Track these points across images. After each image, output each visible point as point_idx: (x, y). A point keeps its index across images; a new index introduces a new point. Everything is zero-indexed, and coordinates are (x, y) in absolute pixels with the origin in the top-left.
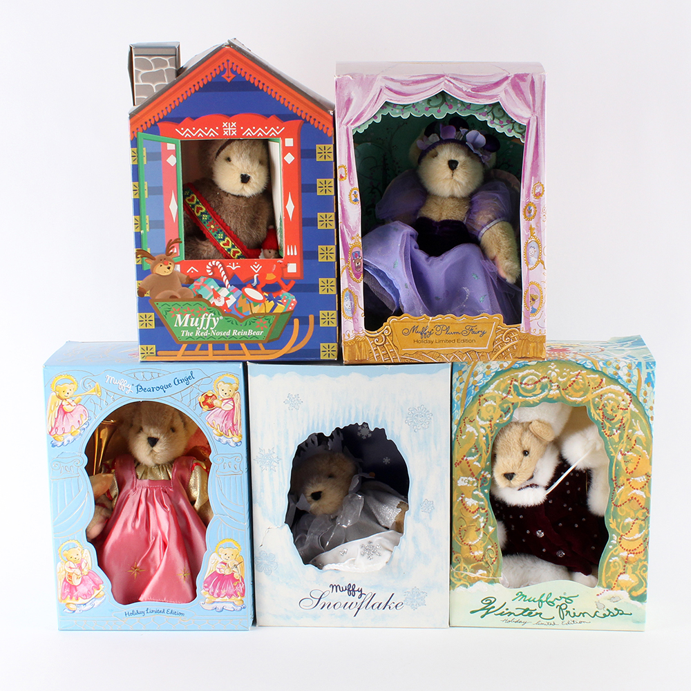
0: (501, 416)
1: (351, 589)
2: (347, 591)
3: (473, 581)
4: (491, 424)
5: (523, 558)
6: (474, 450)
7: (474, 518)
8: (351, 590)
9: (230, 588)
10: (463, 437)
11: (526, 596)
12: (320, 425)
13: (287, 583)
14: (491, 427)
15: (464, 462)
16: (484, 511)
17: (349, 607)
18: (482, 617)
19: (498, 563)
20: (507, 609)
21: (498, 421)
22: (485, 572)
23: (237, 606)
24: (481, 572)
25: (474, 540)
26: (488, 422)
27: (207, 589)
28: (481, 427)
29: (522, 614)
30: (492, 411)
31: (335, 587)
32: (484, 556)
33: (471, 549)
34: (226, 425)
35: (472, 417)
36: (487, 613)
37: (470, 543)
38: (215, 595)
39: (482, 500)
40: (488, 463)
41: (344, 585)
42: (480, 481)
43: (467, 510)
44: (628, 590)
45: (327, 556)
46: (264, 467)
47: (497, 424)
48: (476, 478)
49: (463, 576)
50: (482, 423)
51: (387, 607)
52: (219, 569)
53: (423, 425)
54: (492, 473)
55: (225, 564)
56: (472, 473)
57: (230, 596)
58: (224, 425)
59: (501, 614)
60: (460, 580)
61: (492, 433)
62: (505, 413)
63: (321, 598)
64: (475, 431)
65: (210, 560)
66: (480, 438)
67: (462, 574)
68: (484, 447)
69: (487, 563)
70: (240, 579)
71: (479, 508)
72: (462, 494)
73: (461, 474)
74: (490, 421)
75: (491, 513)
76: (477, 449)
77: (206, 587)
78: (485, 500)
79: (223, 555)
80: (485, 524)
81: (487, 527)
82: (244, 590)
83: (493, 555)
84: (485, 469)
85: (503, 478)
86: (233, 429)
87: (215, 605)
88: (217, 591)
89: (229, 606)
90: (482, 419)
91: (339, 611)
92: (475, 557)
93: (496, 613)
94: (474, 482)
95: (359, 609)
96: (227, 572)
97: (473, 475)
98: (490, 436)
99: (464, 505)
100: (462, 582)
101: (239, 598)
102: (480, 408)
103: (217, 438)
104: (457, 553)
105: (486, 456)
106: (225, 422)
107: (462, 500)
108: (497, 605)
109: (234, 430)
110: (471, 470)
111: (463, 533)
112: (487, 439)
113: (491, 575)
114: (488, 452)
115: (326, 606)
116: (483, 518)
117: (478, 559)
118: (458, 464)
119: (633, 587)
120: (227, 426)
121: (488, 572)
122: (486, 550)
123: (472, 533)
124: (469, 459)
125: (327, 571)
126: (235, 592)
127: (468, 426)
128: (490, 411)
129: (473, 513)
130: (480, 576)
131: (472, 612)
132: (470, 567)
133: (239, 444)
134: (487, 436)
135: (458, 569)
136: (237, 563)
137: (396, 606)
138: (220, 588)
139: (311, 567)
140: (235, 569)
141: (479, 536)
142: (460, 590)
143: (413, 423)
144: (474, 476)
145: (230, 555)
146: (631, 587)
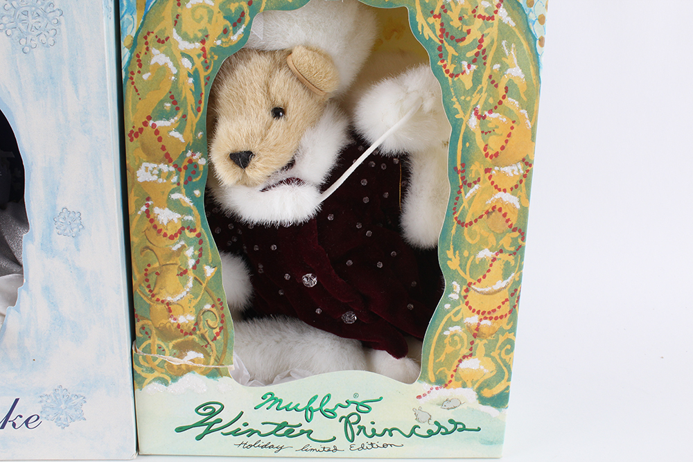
0: (225, 31)
3: (177, 373)
4: (203, 49)
5: (282, 325)
6: (168, 105)
7: (175, 248)
10: (146, 76)
11: (280, 401)
14: (205, 56)
15: (148, 130)
16: (193, 235)
18: (199, 438)
19: (226, 338)
20: (246, 425)
21: (219, 43)
22: (201, 356)
24: (192, 355)
25: (177, 292)
26: (198, 45)
28: (184, 55)
29: (274, 432)
30: (206, 19)
32: (196, 324)
33: (170, 311)
35: (163, 31)
36: (208, 431)
37: (169, 299)
39: (188, 211)
40: (200, 134)
42: (183, 173)
43: (159, 231)
44: (476, 386)
47: (216, 50)
48: (175, 166)
49: (157, 362)
50: (184, 45)
51: (9, 425)
53: (42, 37)
54: (207, 153)
56: (167, 156)
59: (236, 433)
60: (152, 370)
61: (207, 68)
62: (234, 25)
64: (171, 65)
66: (181, 81)
67: (155, 359)
68: (191, 100)
69: (203, 337)
71: (183, 228)
72: (148, 199)
73: (143, 156)
74: (203, 42)
75: (209, 239)
76: (175, 103)
78: (196, 211)
80: (198, 262)
81: (202, 268)
83: (215, 323)
84: (195, 147)
85: (230, 164)
90: (185, 37)
92: (179, 326)
93: (225, 431)
94: (170, 175)
97: (168, 159)
98: (203, 74)
99: (152, 221)
100: (156, 374)
102: (179, 10)
104: (144, 318)
105: (195, 119)
107: (147, 212)
108: (226, 417)
110: (163, 148)
111: (153, 278)
112: (196, 82)
113: (212, 360)
114: (199, 110)
116: (192, 249)
117: (185, 329)
118: (136, 135)
119: (485, 381)
121: (207, 355)
122: (200, 313)
123: (171, 278)
124: (160, 123)
127: (154, 51)
128: (202, 18)
129: (172, 238)
130: (190, 364)
131: (180, 430)
132: (171, 345)
134: (195, 75)
135: (148, 350)
137: (27, 422)
141: (184, 285)
142: (152, 390)
143: (16, 32)
144: (171, 161)
146: (481, 380)
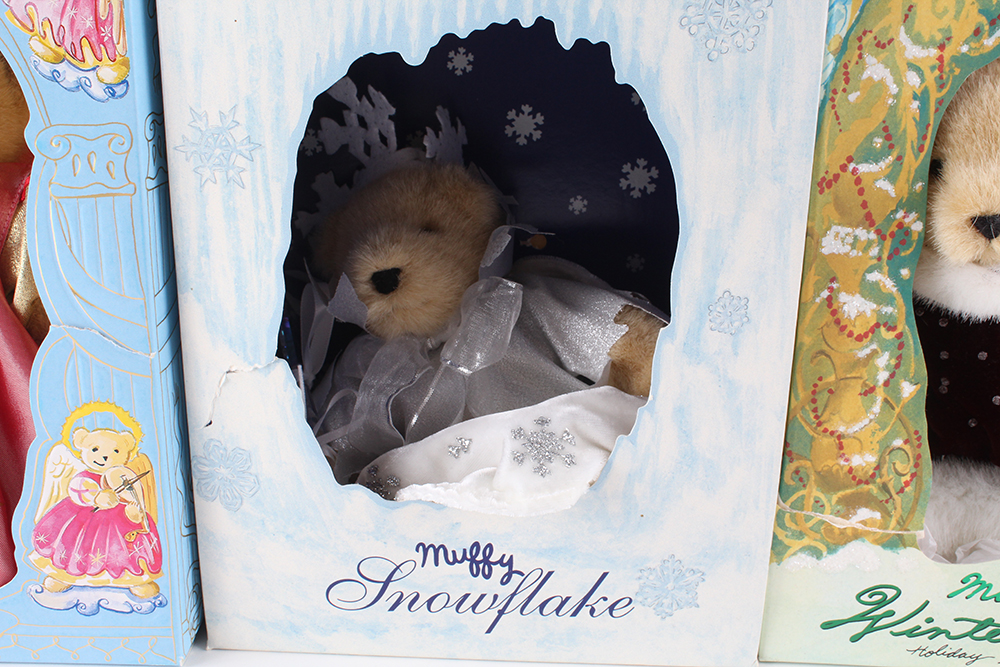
0: (977, 32)
1: (480, 557)
2: (467, 563)
3: (837, 540)
4: (941, 59)
6: (878, 142)
7: (862, 354)
8: (480, 559)
9: (115, 547)
10: (852, 97)
11: (989, 587)
12: (390, 25)
13: (288, 536)
14: (941, 69)
15: (847, 177)
16: (891, 335)
17: (474, 607)
18: (855, 639)
19: (919, 490)
20: (930, 620)
21: (965, 49)
22: (877, 515)
23: (141, 599)
24: (864, 513)
25: (855, 420)
26: (934, 52)
27: (47, 551)
28: (912, 66)
29: (970, 634)
30: (952, 12)
31: (431, 552)
32: (878, 468)
33: (841, 447)
34: (72, 22)
35: (886, 30)
36: (871, 629)
37: (842, 429)
38: (73, 568)
39: (888, 300)
40: (919, 186)
41: (459, 544)
42: (888, 242)
43: (843, 328)
45: (412, 457)
46: (207, 173)
47: (960, 60)
48: (878, 232)
49: (810, 524)
50: (914, 52)
51: (586, 610)
52: (79, 493)
53: (738, 38)
54: (927, 216)
55: (96, 478)
56: (868, 216)
57: (118, 571)
58: (66, 23)
59: (911, 633)
60: (801, 535)
61: (942, 86)
62: (992, 23)
63: (389, 580)
64: (889, 80)
65: (49, 467)
66: (901, 105)
67: (808, 518)
68: (912, 133)
69: (885, 488)
70: (145, 523)
71: (877, 325)
72: (833, 280)
73: (835, 216)
74: (942, 47)
75: (913, 341)
76: (888, 138)
77: (42, 545)
78: (900, 301)
79: (87, 452)
80: (892, 375)
81: (898, 384)
82: (158, 556)
83: (904, 467)
84: (908, 205)
85: (970, 231)
86: (99, 36)
87: (73, 596)
88: (76, 557)
89: (118, 600)
90: (917, 40)
91: (446, 617)
92: (851, 470)
93: (896, 629)
94: (870, 243)
95: (501, 613)
96: (104, 502)
97: (869, 221)
98: (935, 95)
99: (834, 313)
100: (806, 541)
101: (146, 577)
103: (46, 68)
104: (800, 457)
105: (915, 163)
106: (69, 12)
107: (829, 299)
108: (901, 608)
109: (101, 41)
110: (864, 205)
111: (823, 397)
112: (923, 108)
113: (893, 522)
114: (921, 149)
115: (405, 604)
116: (887, 355)
117: (860, 475)
118: (829, 185)
120: (78, 25)
121: (886, 514)
122: (886, 451)
123: (851, 399)
124: (863, 168)
125: (408, 503)
126: (133, 561)
127: (869, 59)
128: (946, 11)
129: (859, 338)
130: (860, 527)
131: (828, 626)
132: (835, 498)
133: (119, 90)
134: (922, 97)
135: (799, 505)
136: (131, 476)
137: (611, 608)
138: (86, 549)
139: (359, 493)
140: (126, 495)
141: (868, 409)
142: (799, 562)
143: (704, 30)
144: (872, 224)
145: (110, 453)
